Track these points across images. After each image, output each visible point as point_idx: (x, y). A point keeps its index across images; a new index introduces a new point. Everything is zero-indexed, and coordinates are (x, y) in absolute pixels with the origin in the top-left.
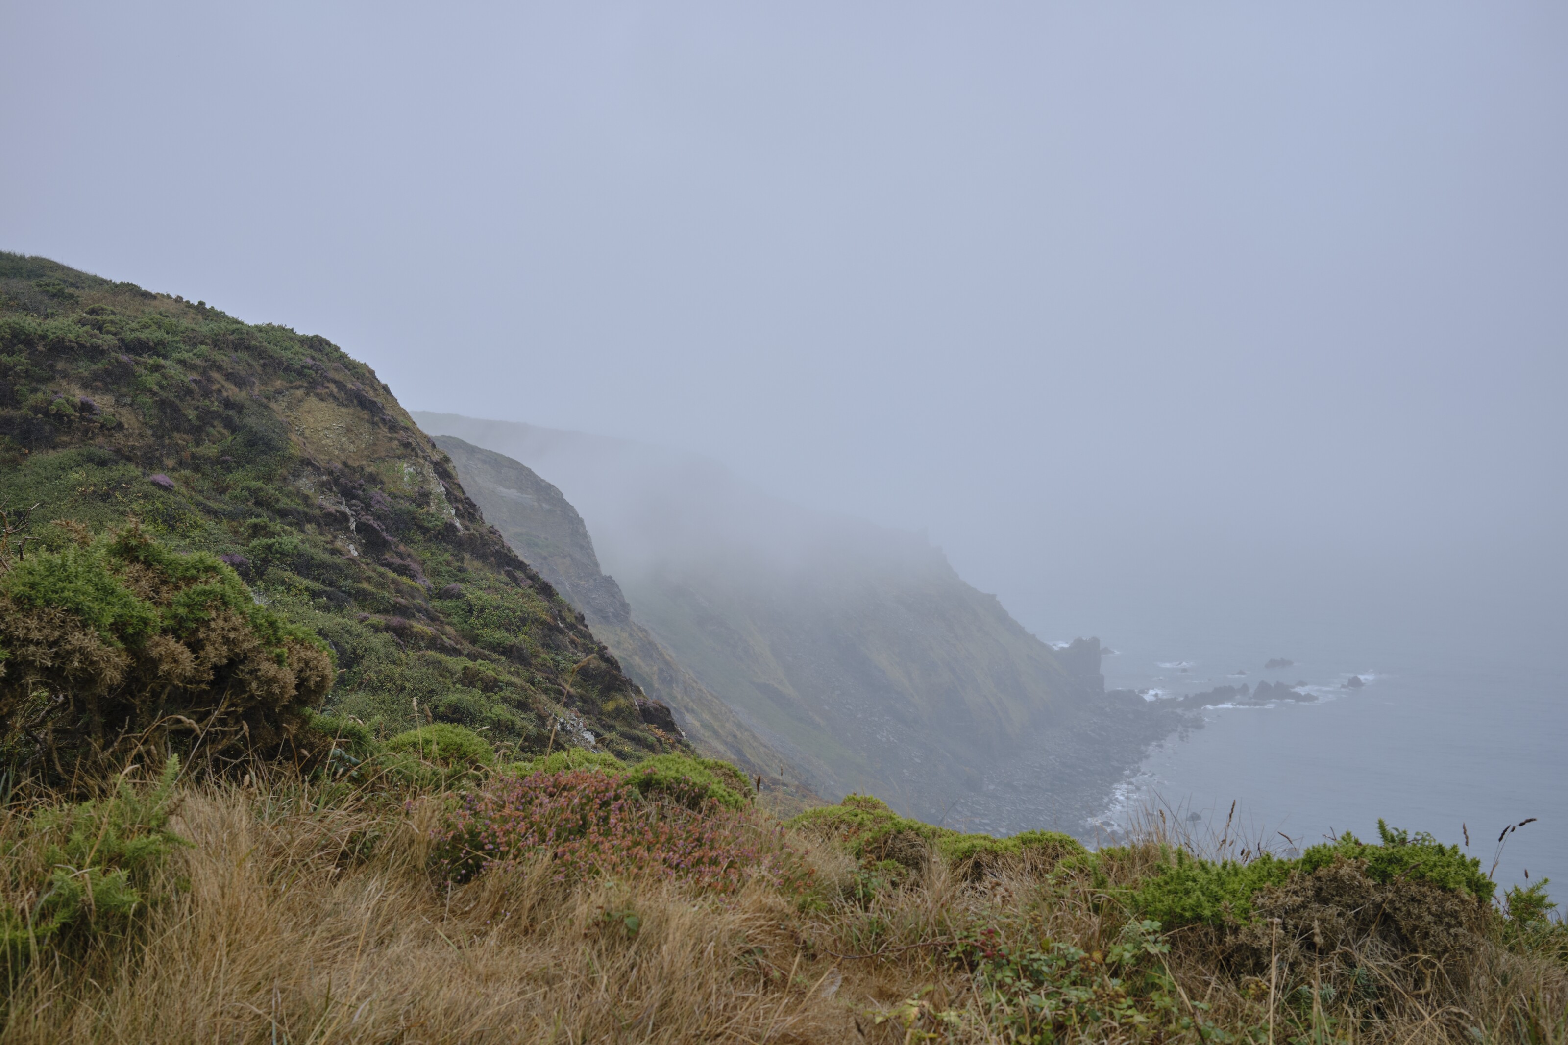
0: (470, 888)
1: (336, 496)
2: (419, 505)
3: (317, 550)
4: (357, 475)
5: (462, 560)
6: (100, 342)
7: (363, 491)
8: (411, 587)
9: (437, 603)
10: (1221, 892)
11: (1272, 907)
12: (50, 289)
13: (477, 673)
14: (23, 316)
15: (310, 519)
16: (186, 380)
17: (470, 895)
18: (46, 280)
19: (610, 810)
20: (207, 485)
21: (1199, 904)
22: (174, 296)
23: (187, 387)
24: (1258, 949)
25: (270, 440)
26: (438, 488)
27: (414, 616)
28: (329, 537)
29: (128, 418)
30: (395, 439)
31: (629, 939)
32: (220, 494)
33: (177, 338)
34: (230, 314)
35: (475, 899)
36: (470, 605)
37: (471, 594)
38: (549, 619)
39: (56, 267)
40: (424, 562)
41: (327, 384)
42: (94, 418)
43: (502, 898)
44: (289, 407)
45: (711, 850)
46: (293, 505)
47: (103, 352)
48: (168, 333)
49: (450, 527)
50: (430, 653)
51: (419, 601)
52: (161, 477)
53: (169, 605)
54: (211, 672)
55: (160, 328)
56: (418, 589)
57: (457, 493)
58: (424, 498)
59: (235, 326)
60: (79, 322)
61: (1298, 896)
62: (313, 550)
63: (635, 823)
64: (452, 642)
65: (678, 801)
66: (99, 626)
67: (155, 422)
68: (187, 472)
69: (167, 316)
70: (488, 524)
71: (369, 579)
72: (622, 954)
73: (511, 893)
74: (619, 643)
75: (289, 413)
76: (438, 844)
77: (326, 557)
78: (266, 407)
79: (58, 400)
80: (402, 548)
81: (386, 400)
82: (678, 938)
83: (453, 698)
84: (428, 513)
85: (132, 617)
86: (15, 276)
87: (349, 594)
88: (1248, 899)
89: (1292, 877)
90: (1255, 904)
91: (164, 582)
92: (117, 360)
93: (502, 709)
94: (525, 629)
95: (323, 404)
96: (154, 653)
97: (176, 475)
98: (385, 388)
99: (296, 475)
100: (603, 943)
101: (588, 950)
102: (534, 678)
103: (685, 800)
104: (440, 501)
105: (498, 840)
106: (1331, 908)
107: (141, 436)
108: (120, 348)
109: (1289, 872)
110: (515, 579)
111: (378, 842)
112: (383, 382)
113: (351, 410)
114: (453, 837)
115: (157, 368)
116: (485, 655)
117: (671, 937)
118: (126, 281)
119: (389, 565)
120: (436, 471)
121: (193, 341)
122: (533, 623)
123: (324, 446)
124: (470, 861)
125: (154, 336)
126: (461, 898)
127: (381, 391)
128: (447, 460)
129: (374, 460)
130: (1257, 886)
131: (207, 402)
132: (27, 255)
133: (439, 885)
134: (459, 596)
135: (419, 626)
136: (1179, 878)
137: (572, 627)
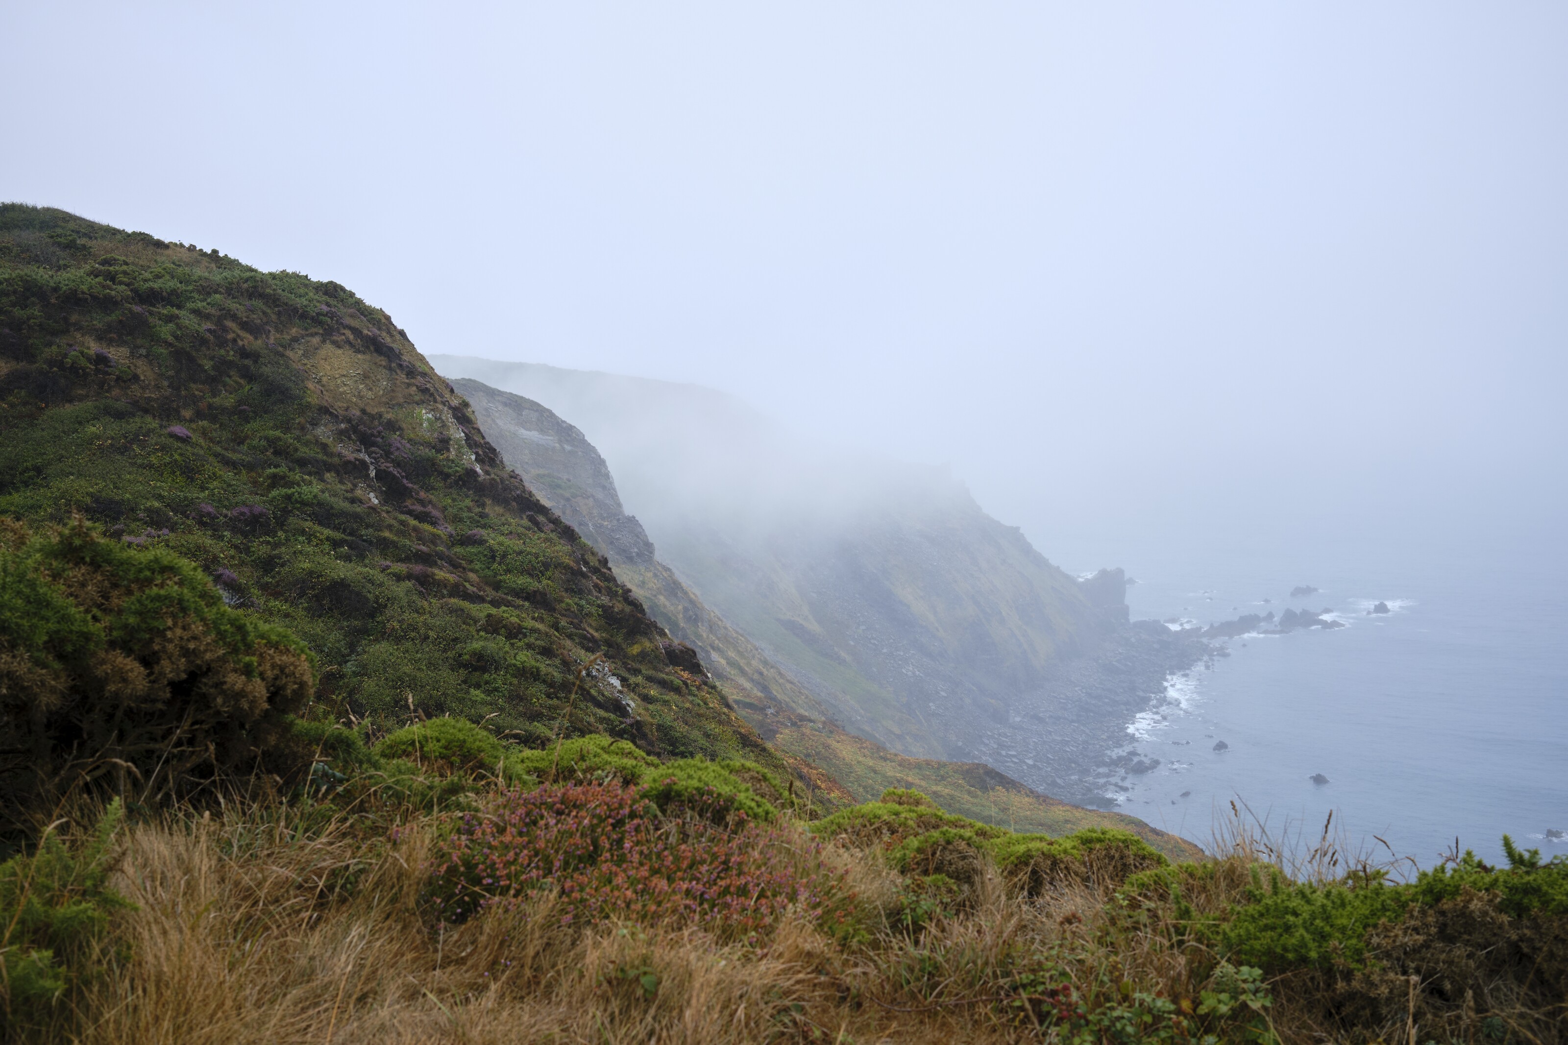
0: (465, 929)
1: (355, 443)
2: (438, 451)
3: (336, 499)
4: (376, 422)
5: (483, 505)
6: (113, 293)
7: (383, 438)
8: (434, 535)
9: (458, 549)
10: (1327, 929)
11: (1389, 947)
12: (62, 240)
13: (500, 620)
14: (35, 268)
15: (329, 468)
16: (201, 330)
17: (467, 938)
18: (59, 231)
19: (625, 831)
20: (225, 435)
21: (1303, 944)
22: (187, 245)
23: (202, 338)
24: (1375, 999)
25: (287, 389)
26: (458, 434)
27: (436, 564)
28: (350, 486)
29: (144, 370)
30: (414, 385)
31: (646, 1000)
32: (239, 444)
33: (190, 288)
34: (244, 261)
35: (472, 943)
36: (491, 550)
37: (493, 540)
38: (572, 564)
39: (67, 218)
40: (445, 508)
41: (343, 331)
42: (110, 370)
43: (502, 943)
44: (305, 355)
45: (739, 875)
46: (312, 454)
47: (116, 303)
48: (181, 283)
49: (471, 473)
50: (453, 600)
51: (440, 548)
52: (178, 429)
53: (120, 612)
54: (168, 689)
55: (173, 277)
56: (439, 536)
57: (477, 438)
58: (444, 443)
59: (248, 274)
60: (92, 273)
61: (1418, 934)
62: (332, 499)
63: (653, 845)
64: (475, 589)
65: (701, 816)
66: (31, 646)
67: (171, 373)
68: (205, 423)
69: (179, 266)
70: (509, 469)
71: (390, 527)
72: (638, 1019)
73: (513, 938)
74: (643, 583)
75: (306, 361)
76: (430, 878)
77: (346, 505)
78: (282, 355)
79: (73, 353)
80: (422, 494)
81: (403, 345)
82: (702, 1000)
83: (477, 645)
84: (448, 459)
85: (71, 632)
86: (28, 228)
87: (371, 543)
88: (1360, 936)
89: (1411, 912)
90: (1368, 944)
91: (115, 586)
92: (130, 310)
93: (527, 656)
94: (549, 573)
95: (340, 352)
96: (99, 672)
97: (194, 426)
98: (402, 333)
99: (315, 424)
100: (615, 1005)
101: (598, 1014)
102: (558, 623)
103: (709, 815)
104: (460, 447)
105: (498, 873)
106: (1459, 948)
107: (158, 387)
108: (133, 299)
109: (1408, 905)
110: (536, 523)
111: (363, 877)
112: (399, 327)
113: (368, 357)
114: (446, 872)
115: (170, 319)
116: (509, 601)
117: (694, 1001)
118: (138, 230)
119: (410, 513)
120: (455, 416)
121: (207, 290)
122: (556, 567)
123: (341, 393)
124: (466, 899)
125: (167, 286)
126: (456, 942)
127: (398, 337)
128: (466, 405)
129: (390, 405)
130: (1371, 921)
131: (222, 352)
132: (39, 206)
133: (432, 926)
134: (481, 542)
135: (441, 574)
136: (1276, 909)
137: (596, 571)
